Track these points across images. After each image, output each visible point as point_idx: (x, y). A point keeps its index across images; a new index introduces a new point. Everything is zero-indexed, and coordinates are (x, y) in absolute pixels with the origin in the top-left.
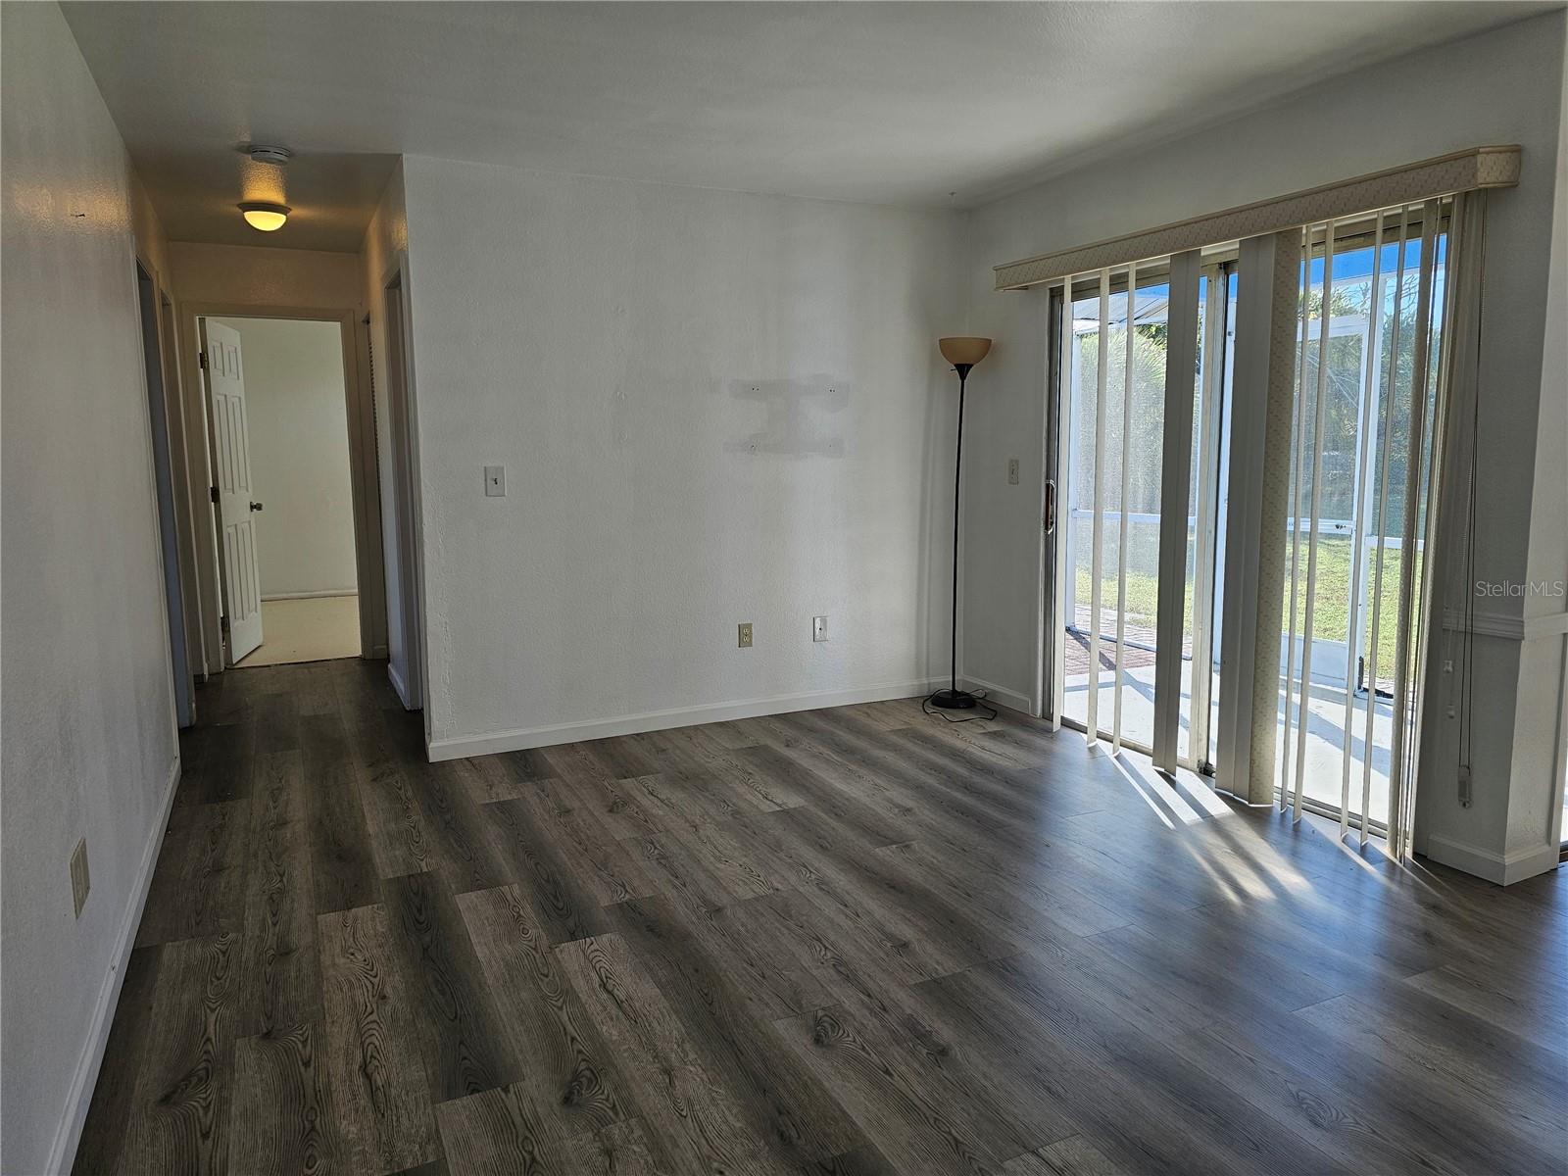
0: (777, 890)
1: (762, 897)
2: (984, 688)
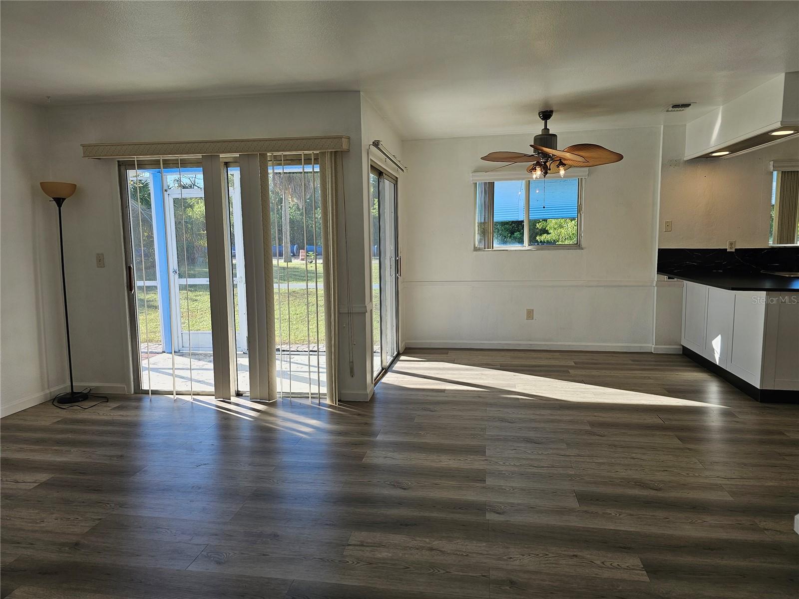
0: (100, 519)
1: (95, 526)
2: (89, 387)
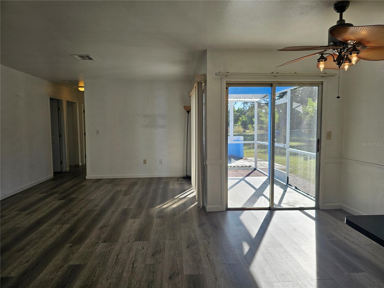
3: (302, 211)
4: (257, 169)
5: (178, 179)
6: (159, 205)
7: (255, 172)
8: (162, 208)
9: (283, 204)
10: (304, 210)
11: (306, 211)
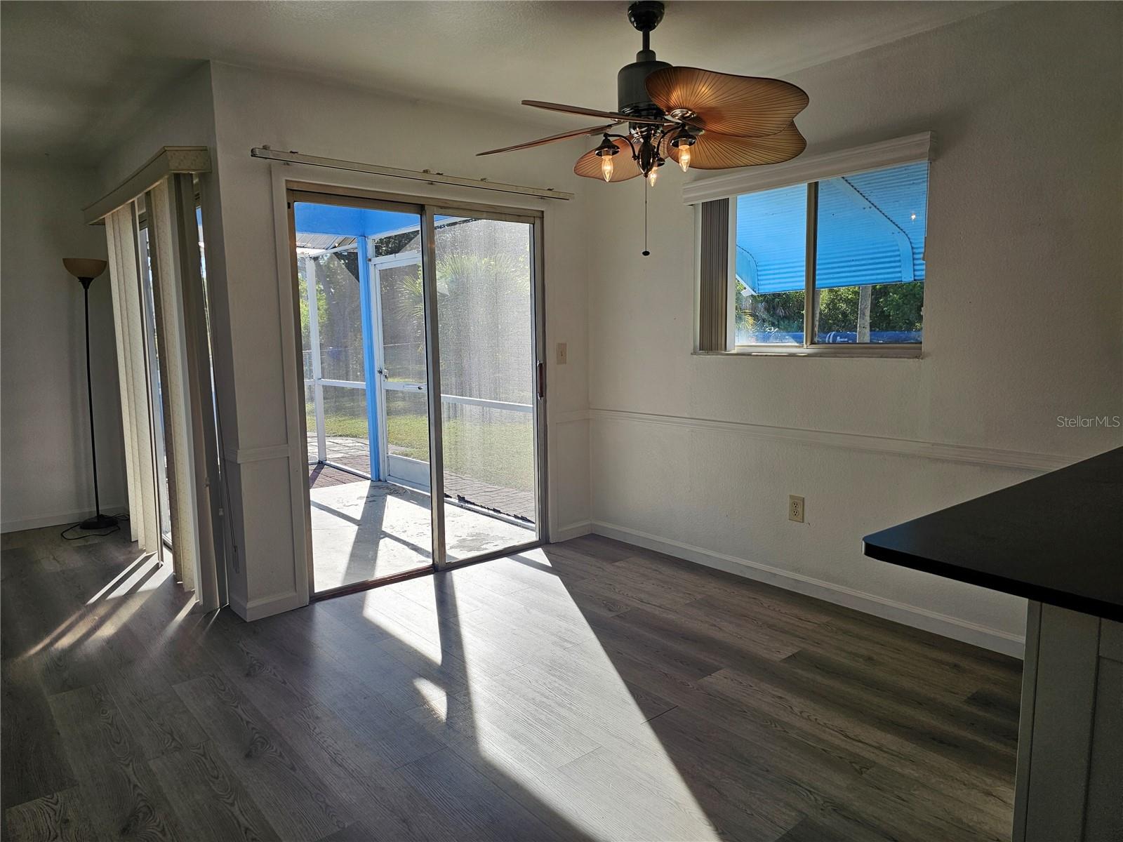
3: (516, 556)
4: (328, 462)
5: (62, 533)
6: (36, 643)
7: (325, 470)
8: (57, 650)
9: (451, 548)
10: (519, 554)
11: (523, 555)
